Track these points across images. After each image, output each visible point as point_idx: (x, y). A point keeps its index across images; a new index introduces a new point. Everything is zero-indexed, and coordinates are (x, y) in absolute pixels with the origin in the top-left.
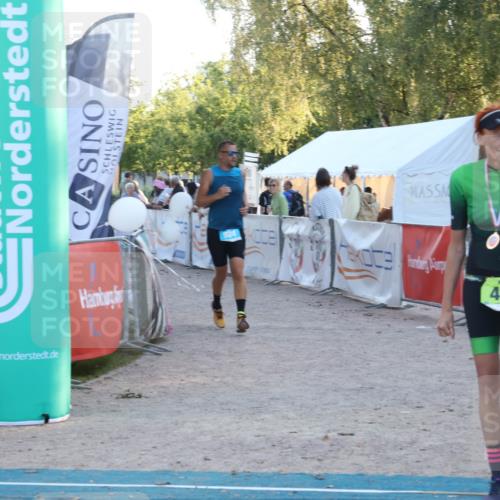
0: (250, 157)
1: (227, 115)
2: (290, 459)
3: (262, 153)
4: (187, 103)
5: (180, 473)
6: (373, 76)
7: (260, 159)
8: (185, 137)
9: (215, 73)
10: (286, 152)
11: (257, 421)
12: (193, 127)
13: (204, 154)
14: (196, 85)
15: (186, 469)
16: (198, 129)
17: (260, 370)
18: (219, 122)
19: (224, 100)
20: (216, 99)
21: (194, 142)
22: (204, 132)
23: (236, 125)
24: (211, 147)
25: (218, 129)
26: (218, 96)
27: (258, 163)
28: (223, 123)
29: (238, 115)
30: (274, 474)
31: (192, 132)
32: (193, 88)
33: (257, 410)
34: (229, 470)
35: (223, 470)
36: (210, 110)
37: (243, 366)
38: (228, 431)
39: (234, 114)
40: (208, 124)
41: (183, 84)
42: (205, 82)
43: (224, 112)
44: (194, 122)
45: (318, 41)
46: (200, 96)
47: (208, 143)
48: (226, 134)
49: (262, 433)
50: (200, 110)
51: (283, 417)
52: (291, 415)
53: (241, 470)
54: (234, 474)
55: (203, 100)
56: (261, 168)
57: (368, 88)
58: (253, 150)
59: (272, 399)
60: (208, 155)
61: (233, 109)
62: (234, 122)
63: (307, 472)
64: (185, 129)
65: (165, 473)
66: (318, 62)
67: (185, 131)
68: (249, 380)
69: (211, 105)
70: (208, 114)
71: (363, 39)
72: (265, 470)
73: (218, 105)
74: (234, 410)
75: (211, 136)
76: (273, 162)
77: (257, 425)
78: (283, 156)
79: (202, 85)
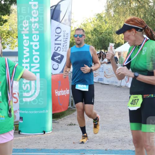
0: (112, 45)
1: (104, 31)
2: (125, 145)
3: (115, 43)
4: (90, 27)
5: (88, 150)
6: (153, 16)
7: (114, 45)
8: (90, 39)
9: (100, 17)
10: (123, 43)
11: (114, 133)
12: (92, 35)
13: (96, 44)
14: (93, 21)
15: (90, 149)
16: (94, 36)
17: (115, 116)
18: (101, 34)
19: (103, 26)
20: (100, 26)
21: (93, 40)
22: (96, 37)
23: (107, 34)
24: (98, 42)
25: (101, 36)
26: (101, 24)
27: (114, 47)
28: (103, 34)
29: (108, 31)
30: (120, 150)
31: (92, 37)
32: (93, 22)
33: (114, 129)
34: (104, 149)
35: (102, 149)
36: (98, 30)
37: (109, 114)
38: (104, 136)
39: (106, 30)
40: (98, 34)
41: (89, 21)
42: (96, 20)
43: (103, 30)
44: (93, 34)
45: (135, 5)
46: (95, 25)
47: (98, 41)
48: (104, 37)
49: (115, 137)
50: (95, 30)
51: (123, 131)
52: (125, 130)
53: (109, 149)
54: (106, 150)
55: (96, 26)
56: (115, 48)
57: (151, 21)
58: (113, 42)
59: (119, 125)
60: (98, 44)
61: (106, 29)
62: (106, 33)
63: (131, 149)
64: (90, 36)
65: (83, 150)
66: (135, 12)
67: (90, 37)
68: (111, 119)
69: (99, 28)
70: (98, 31)
71: (150, 4)
72: (116, 149)
73: (101, 28)
74: (106, 129)
75: (99, 38)
76: (119, 46)
77: (114, 134)
78: (123, 44)
79: (95, 21)
